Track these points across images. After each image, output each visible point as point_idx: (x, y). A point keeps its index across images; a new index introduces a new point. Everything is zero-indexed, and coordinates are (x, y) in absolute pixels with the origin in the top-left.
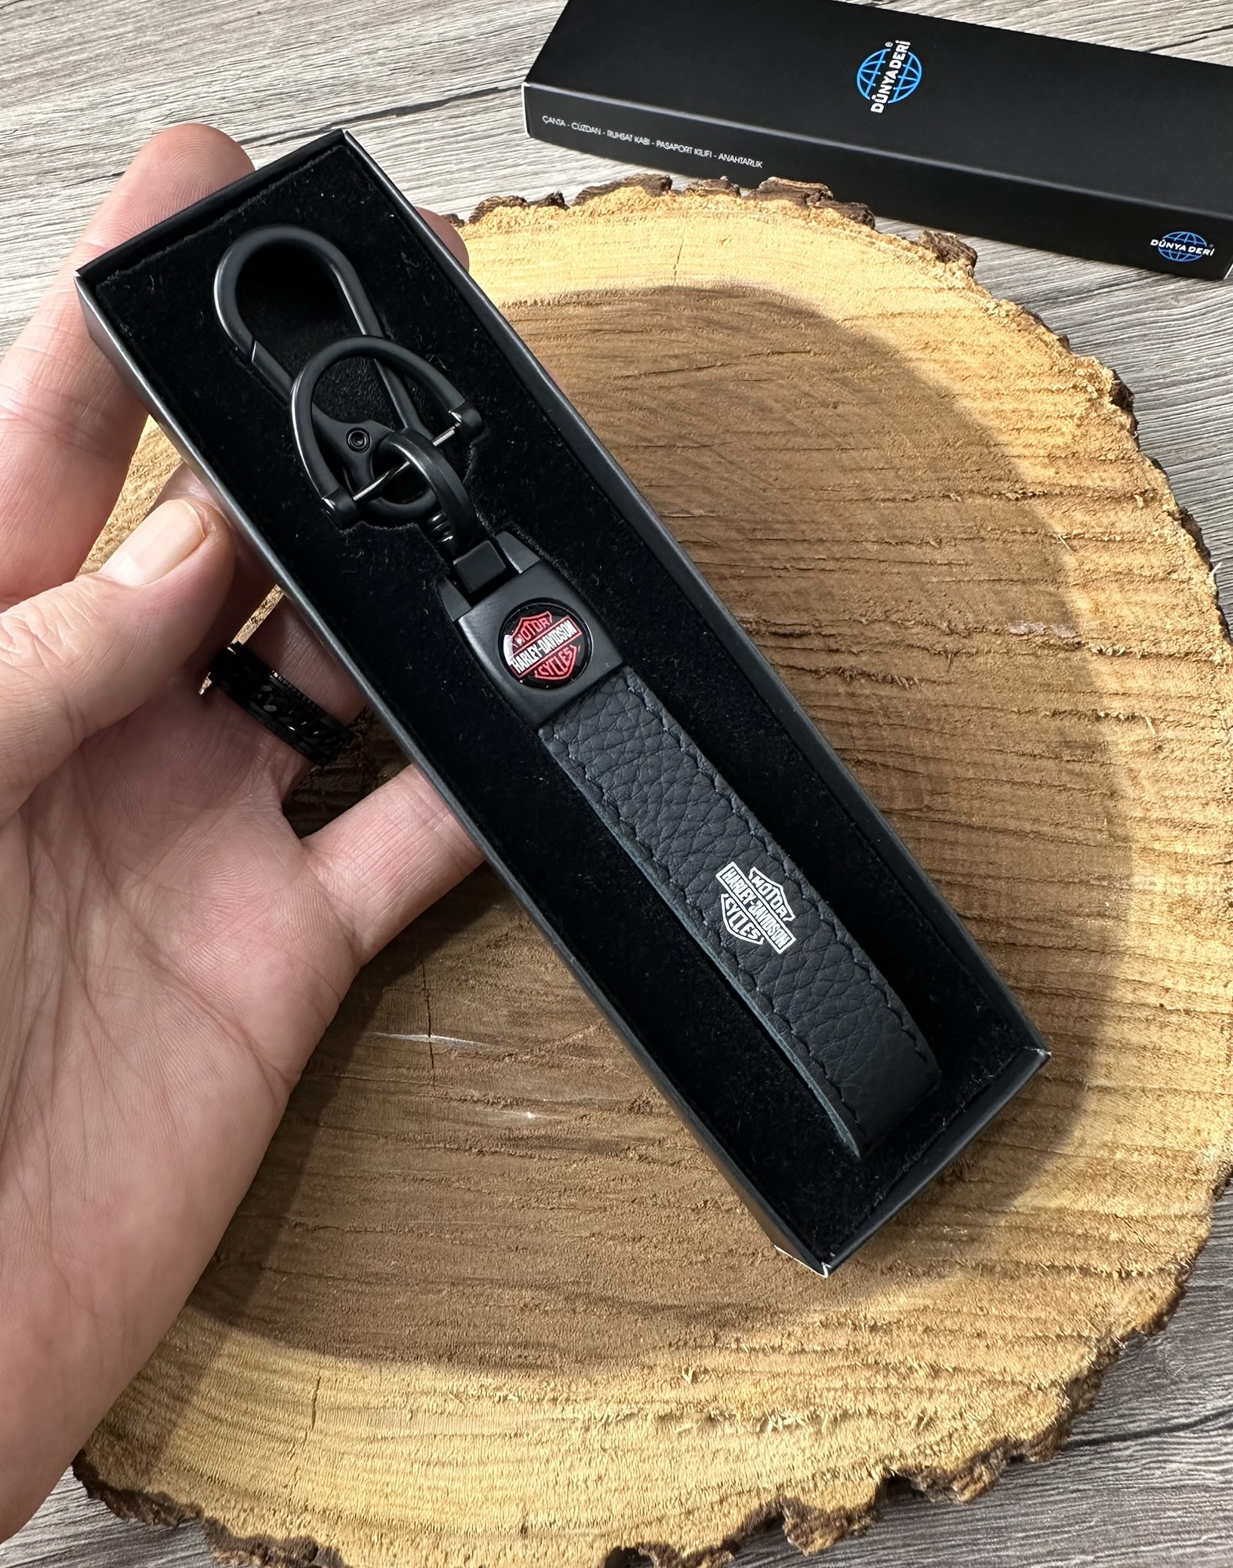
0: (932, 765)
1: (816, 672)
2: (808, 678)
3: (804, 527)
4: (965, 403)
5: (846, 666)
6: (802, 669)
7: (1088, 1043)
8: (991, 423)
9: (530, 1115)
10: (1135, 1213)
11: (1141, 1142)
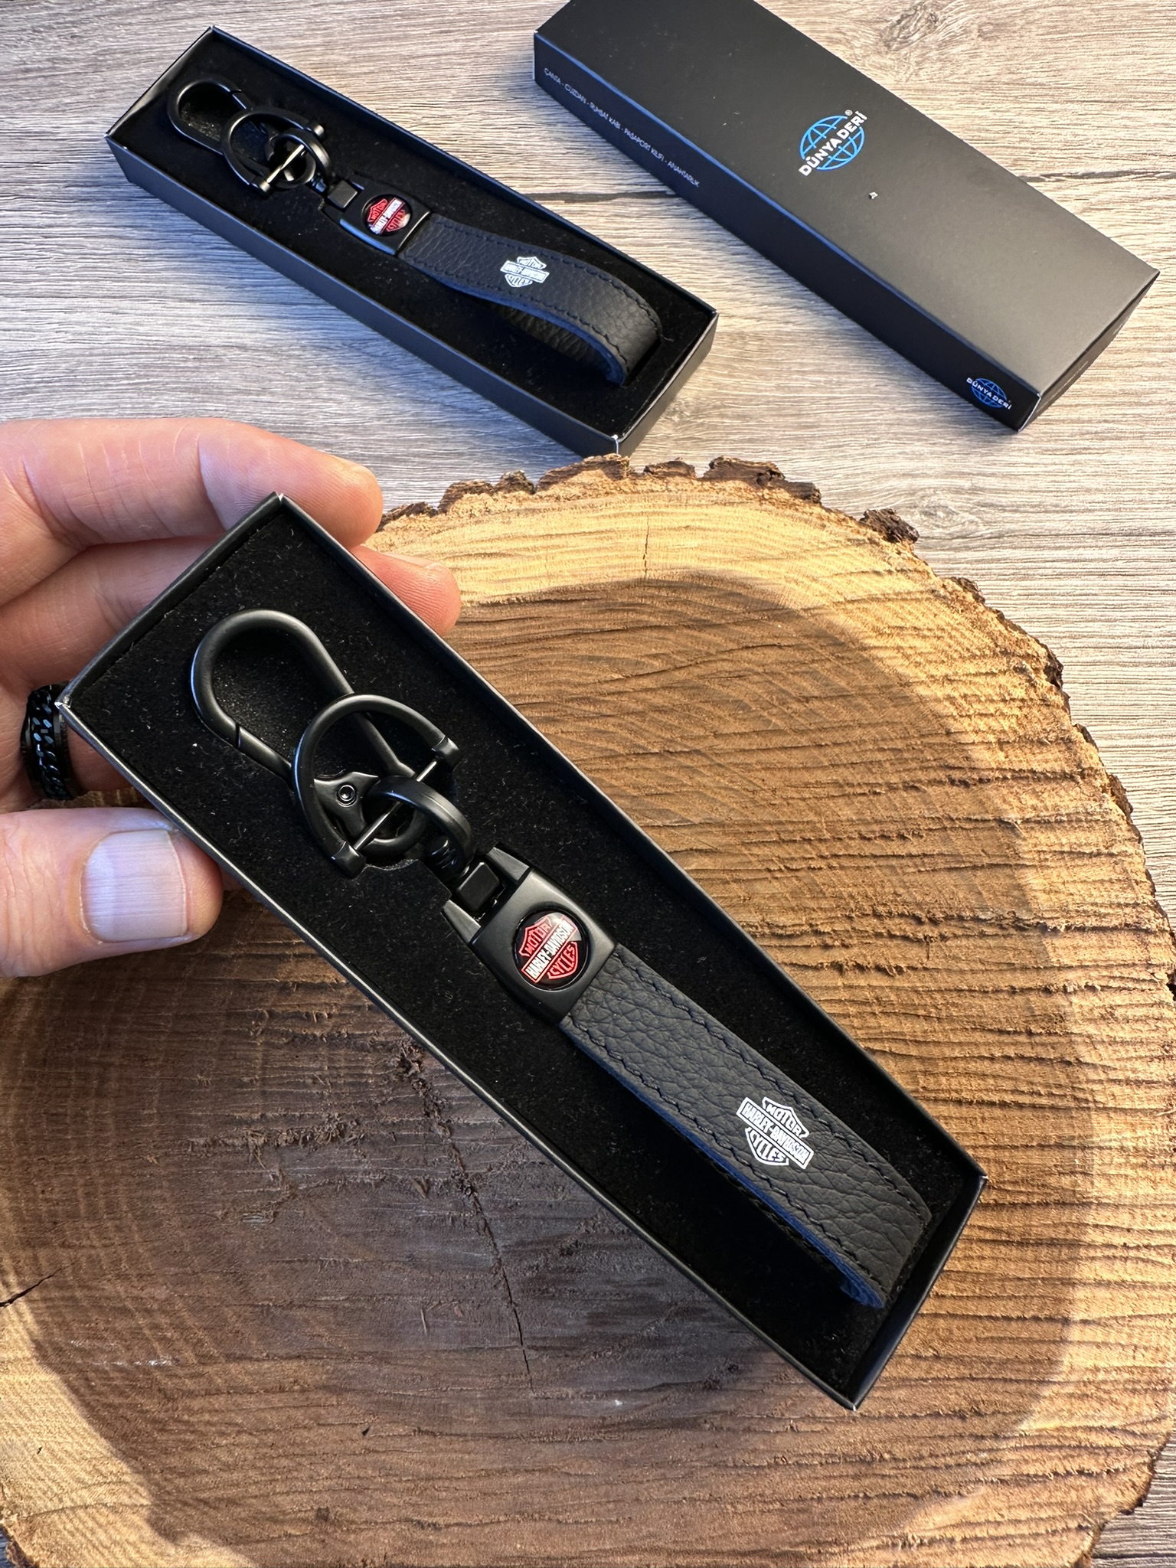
0: (924, 1048)
1: (815, 968)
2: (810, 973)
3: (791, 828)
4: (922, 690)
5: (840, 959)
6: (806, 967)
7: (1071, 1283)
8: (945, 712)
9: (618, 1403)
10: (1116, 1424)
11: (1116, 1364)
